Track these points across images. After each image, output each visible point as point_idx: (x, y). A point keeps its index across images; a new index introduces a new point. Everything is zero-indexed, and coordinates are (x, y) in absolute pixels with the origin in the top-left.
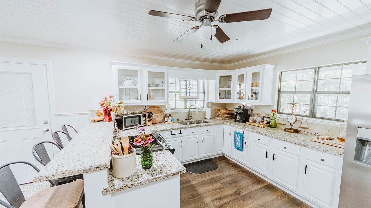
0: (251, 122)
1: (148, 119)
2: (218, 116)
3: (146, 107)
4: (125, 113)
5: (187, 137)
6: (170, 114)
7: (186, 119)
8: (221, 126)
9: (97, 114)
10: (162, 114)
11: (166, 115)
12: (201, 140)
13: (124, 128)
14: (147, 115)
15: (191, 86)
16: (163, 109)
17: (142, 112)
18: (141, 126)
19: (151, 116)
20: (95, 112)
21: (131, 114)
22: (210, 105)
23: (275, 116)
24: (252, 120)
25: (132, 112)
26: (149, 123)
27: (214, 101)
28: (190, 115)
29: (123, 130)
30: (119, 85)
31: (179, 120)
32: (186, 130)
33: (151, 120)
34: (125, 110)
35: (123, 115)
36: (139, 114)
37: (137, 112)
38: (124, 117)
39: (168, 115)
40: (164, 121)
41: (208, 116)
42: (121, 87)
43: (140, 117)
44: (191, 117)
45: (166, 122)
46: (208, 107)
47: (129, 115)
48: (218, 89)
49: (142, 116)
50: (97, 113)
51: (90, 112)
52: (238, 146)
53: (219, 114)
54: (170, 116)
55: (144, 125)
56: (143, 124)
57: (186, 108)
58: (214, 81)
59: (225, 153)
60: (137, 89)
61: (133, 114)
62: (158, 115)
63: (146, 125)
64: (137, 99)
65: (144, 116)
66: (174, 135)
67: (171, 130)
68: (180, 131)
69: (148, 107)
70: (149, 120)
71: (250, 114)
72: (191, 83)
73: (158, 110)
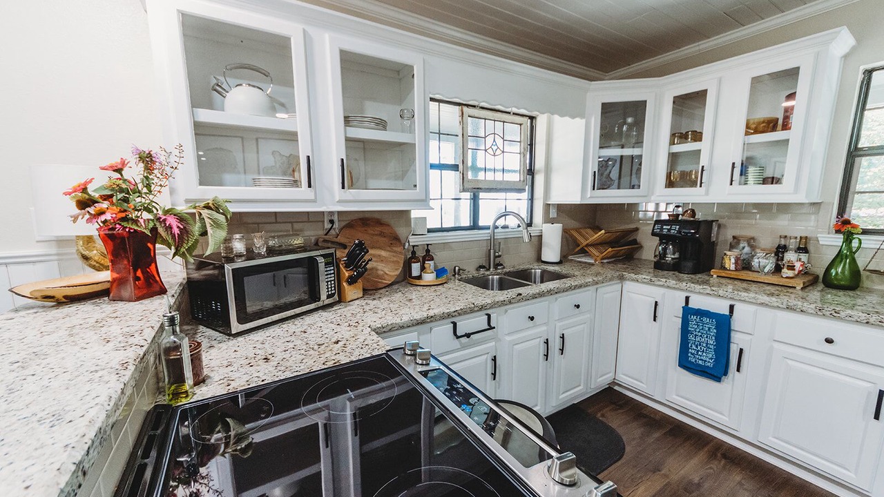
0: (733, 267)
1: (346, 274)
2: (583, 252)
3: (332, 222)
4: (239, 246)
5: (508, 338)
6: (428, 251)
7: (481, 267)
8: (614, 287)
9: (85, 258)
10: (399, 249)
11: (414, 253)
12: (555, 344)
13: (236, 327)
14: (342, 254)
15: (499, 141)
16: (401, 231)
17: (316, 244)
18: (320, 304)
19: (363, 256)
20: (74, 250)
21: (271, 252)
22: (553, 213)
23: (855, 244)
24: (736, 263)
25: (271, 243)
26: (351, 292)
27: (575, 199)
28: (495, 252)
29: (230, 335)
30: (193, 107)
31: (459, 270)
32: (506, 311)
33: (360, 275)
34: (238, 236)
35: (230, 260)
36: (305, 251)
37: (298, 241)
38: (228, 268)
39: (420, 253)
40: (406, 279)
41: (551, 253)
42: (205, 116)
43: (311, 264)
44: (499, 256)
45: (417, 282)
46: (548, 220)
47: (260, 256)
48: (596, 154)
49: (321, 260)
50: (86, 253)
51: (54, 250)
52: (700, 362)
53: (587, 245)
54: (428, 256)
55: (330, 301)
56: (329, 297)
57: (475, 226)
58: (579, 123)
59: (623, 378)
60: (291, 137)
61: (281, 253)
62: (383, 253)
63: (340, 301)
64: (296, 183)
65: (331, 260)
66: (468, 335)
67: (451, 318)
68: (489, 316)
69: (344, 224)
70: (350, 277)
71: (714, 240)
72: (499, 131)
73: (382, 234)
